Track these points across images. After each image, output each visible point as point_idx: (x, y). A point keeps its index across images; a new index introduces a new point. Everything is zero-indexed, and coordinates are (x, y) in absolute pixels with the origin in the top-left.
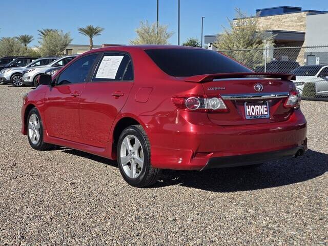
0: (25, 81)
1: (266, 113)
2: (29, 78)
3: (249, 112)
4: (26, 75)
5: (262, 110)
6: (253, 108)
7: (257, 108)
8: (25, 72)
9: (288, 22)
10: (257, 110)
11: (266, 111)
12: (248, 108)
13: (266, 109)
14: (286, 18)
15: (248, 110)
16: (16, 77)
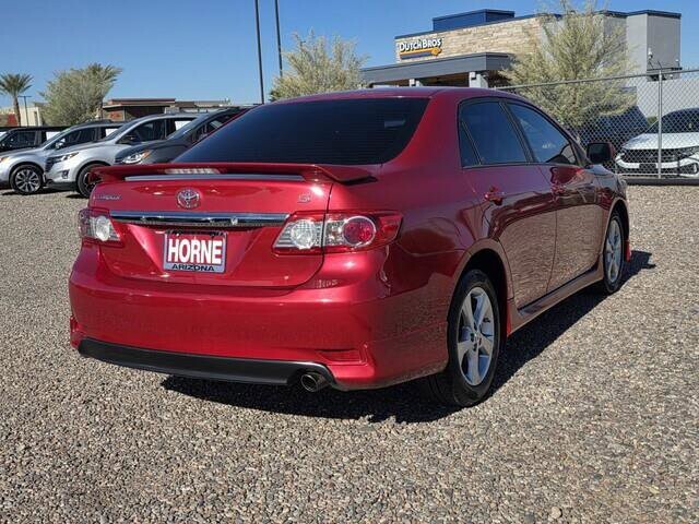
0: (56, 180)
1: (218, 261)
2: (66, 173)
3: (173, 254)
4: (58, 167)
5: (206, 253)
6: (185, 247)
7: (196, 247)
8: (51, 162)
9: (504, 37)
10: (194, 252)
11: (217, 256)
12: (174, 245)
13: (219, 252)
14: (500, 31)
15: (171, 250)
16: (22, 173)
